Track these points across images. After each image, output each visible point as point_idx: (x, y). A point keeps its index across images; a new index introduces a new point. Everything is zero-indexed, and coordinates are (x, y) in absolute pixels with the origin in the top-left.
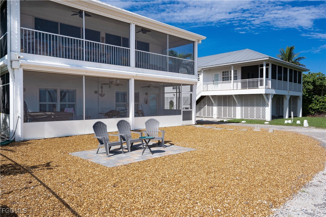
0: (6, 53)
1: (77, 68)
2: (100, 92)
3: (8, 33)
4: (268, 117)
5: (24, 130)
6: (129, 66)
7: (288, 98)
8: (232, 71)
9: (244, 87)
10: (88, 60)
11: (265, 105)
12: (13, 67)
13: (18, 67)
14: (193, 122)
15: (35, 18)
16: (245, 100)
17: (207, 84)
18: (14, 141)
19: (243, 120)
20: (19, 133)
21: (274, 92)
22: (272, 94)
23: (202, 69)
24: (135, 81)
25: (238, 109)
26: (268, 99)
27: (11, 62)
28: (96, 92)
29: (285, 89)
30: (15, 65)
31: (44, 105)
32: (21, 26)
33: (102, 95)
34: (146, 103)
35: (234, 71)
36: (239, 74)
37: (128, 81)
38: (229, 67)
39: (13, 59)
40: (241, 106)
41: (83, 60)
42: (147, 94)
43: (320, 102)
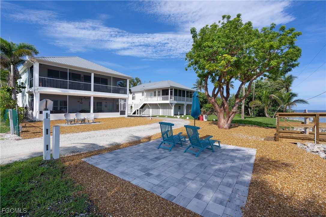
0: (33, 87)
1: (64, 92)
2: (81, 102)
3: (34, 78)
4: (172, 115)
5: (39, 117)
6: (91, 91)
7: (186, 105)
8: (157, 92)
9: (163, 99)
10: (70, 88)
11: (171, 108)
12: (35, 92)
13: (37, 92)
14: (126, 116)
15: (48, 69)
16: (164, 106)
17: (148, 98)
18: (35, 121)
19: (166, 116)
20: (37, 118)
21: (176, 102)
22: (174, 103)
23: (144, 90)
24: (94, 97)
25: (161, 110)
26: (172, 106)
27: (35, 90)
28: (78, 102)
29: (184, 101)
30: (36, 91)
31: (56, 107)
32: (39, 76)
33: (81, 103)
34: (106, 107)
35: (158, 92)
36: (161, 93)
37: (90, 97)
38: (155, 89)
39: (35, 89)
40: (162, 109)
41: (67, 89)
42: (106, 103)
43: (206, 107)
